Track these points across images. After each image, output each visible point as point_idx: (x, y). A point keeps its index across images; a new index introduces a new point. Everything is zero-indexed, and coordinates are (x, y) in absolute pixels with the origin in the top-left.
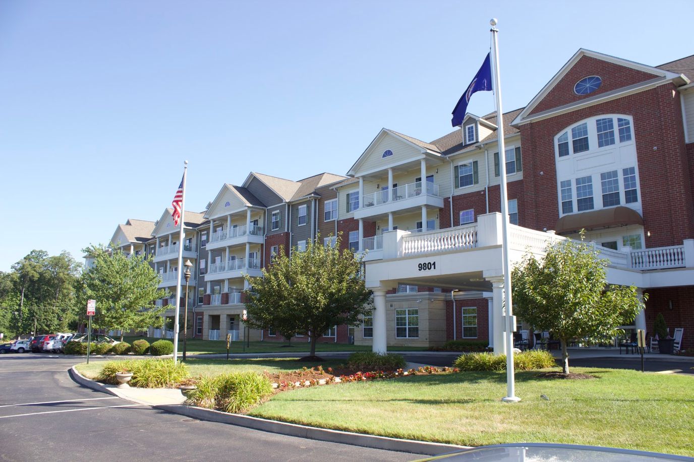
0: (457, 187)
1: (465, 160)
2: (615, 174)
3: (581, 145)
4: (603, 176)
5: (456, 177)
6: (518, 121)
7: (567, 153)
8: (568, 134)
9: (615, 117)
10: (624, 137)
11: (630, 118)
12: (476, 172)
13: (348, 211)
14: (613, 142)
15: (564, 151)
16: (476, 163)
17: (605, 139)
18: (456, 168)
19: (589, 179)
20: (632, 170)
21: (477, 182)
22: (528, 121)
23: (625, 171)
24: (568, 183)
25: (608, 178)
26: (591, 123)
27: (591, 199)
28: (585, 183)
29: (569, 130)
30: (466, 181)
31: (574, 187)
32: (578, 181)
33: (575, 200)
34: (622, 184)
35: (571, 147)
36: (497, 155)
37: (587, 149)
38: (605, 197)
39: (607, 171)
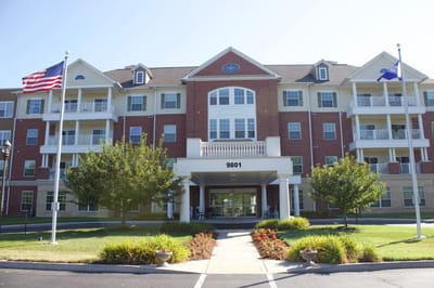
0: (129, 110)
1: (136, 94)
2: (243, 121)
3: (224, 101)
4: (236, 121)
5: (129, 104)
6: (186, 78)
7: (215, 103)
8: (217, 93)
9: (246, 90)
10: (250, 101)
11: (254, 92)
12: (145, 103)
14: (243, 103)
15: (214, 102)
16: (145, 98)
17: (239, 101)
18: (130, 98)
19: (228, 121)
20: (253, 120)
21: (145, 109)
22: (192, 79)
23: (249, 121)
24: (215, 121)
25: (239, 122)
26: (231, 90)
27: (228, 133)
28: (225, 123)
29: (218, 91)
30: (137, 107)
31: (218, 123)
32: (221, 121)
33: (218, 131)
34: (246, 127)
35: (218, 100)
36: (163, 95)
37: (228, 103)
38: (236, 133)
39: (238, 117)
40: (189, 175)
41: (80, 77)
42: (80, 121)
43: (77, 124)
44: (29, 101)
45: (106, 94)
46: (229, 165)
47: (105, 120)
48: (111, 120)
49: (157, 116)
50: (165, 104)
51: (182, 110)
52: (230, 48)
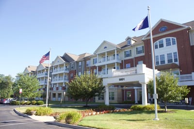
0: (125, 57)
1: (127, 50)
2: (171, 54)
3: (161, 46)
4: (168, 54)
5: (125, 54)
6: (143, 39)
7: (157, 48)
9: (171, 38)
10: (174, 43)
11: (175, 38)
12: (131, 53)
13: (93, 64)
14: (170, 45)
15: (156, 47)
16: (131, 51)
17: (168, 44)
18: (125, 52)
19: (164, 55)
20: (176, 53)
21: (131, 56)
22: (146, 39)
23: (174, 53)
24: (158, 56)
26: (164, 40)
27: (164, 61)
29: (158, 41)
30: (128, 55)
31: (159, 57)
32: (161, 56)
33: (160, 61)
34: (173, 57)
35: (158, 46)
36: (137, 48)
37: (163, 46)
38: (168, 60)
39: (169, 53)
41: (106, 47)
42: (107, 64)
44: (93, 59)
47: (114, 63)
49: (135, 58)
50: (138, 52)
52: (161, 19)
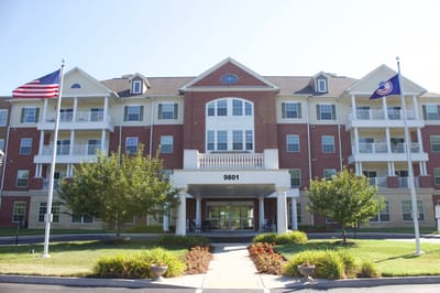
0: (125, 120)
1: (133, 104)
2: (241, 132)
3: (222, 112)
4: (234, 132)
5: (126, 114)
6: (184, 88)
7: (213, 115)
8: (215, 104)
9: (244, 101)
10: (248, 112)
11: (252, 104)
12: (142, 114)
13: (22, 122)
14: (241, 114)
15: (211, 113)
16: (142, 107)
17: (237, 112)
18: (126, 108)
19: (226, 132)
20: (251, 132)
21: (141, 119)
22: (190, 90)
23: (247, 132)
24: (213, 132)
25: (237, 134)
26: (230, 101)
27: (226, 144)
28: (222, 134)
29: (216, 101)
30: (134, 117)
31: (216, 135)
32: (219, 132)
33: (216, 142)
34: (244, 138)
35: (216, 112)
36: (160, 105)
37: (225, 114)
38: (234, 144)
39: (236, 129)
40: (186, 187)
41: (76, 86)
42: (75, 131)
43: (73, 133)
44: (23, 110)
45: (103, 104)
46: (226, 177)
47: (101, 130)
48: (107, 130)
49: (155, 127)
50: (162, 114)
51: (180, 121)
52: (229, 59)
